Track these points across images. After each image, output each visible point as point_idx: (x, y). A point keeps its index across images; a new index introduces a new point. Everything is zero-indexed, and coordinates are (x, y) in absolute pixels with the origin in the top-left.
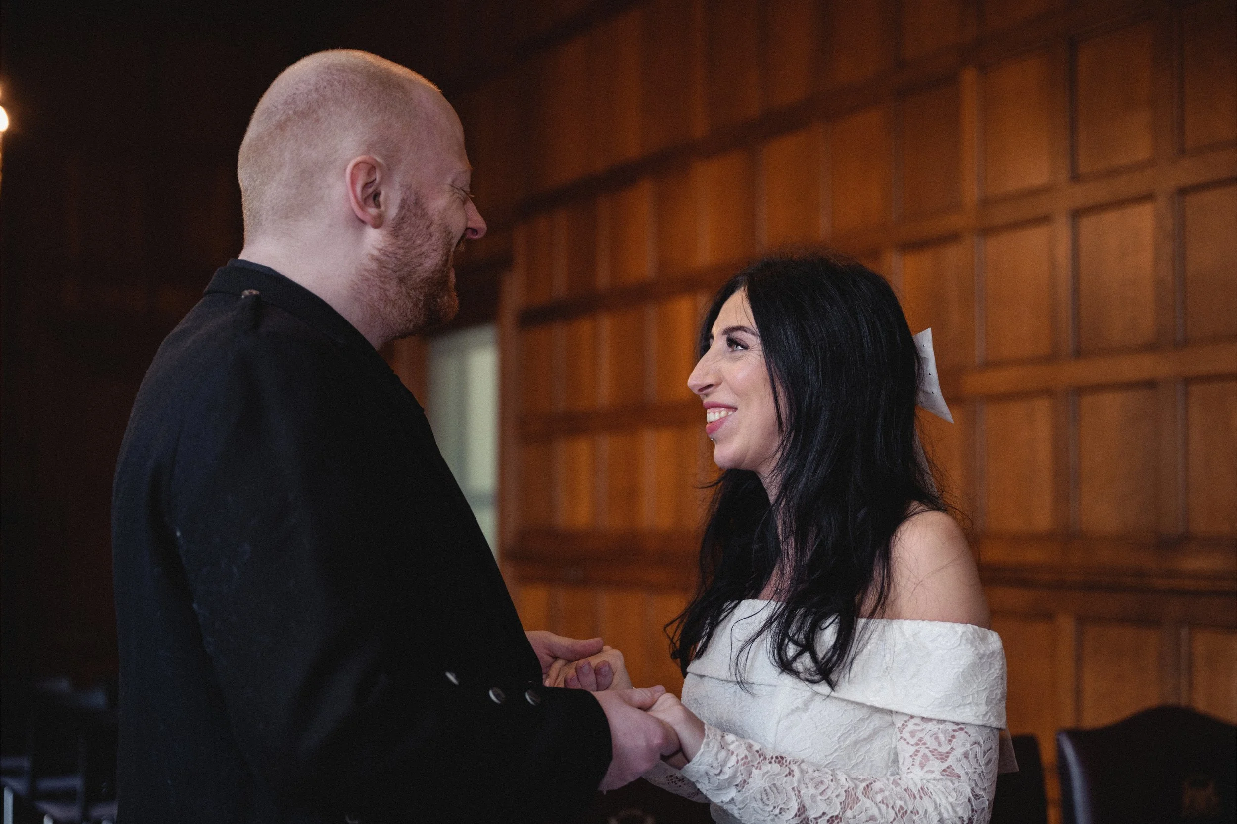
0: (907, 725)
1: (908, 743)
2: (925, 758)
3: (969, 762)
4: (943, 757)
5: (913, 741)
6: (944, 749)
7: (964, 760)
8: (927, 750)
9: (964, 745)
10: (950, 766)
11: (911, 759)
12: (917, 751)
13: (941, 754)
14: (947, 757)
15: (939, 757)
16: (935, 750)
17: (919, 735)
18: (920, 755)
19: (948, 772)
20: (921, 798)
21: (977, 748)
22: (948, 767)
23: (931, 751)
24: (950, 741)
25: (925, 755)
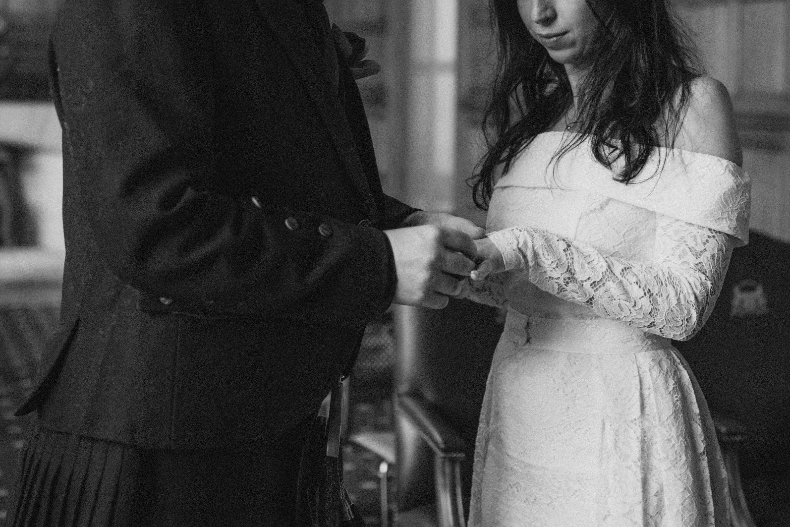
0: (671, 226)
1: (672, 239)
3: (713, 262)
4: (697, 255)
5: (675, 238)
6: (700, 248)
8: (686, 247)
9: (713, 249)
10: (701, 261)
11: (673, 251)
12: (679, 246)
14: (700, 255)
15: (695, 254)
16: (693, 248)
17: (682, 234)
18: (680, 249)
19: (699, 268)
20: (666, 286)
21: (720, 253)
22: (700, 263)
23: (690, 248)
24: (704, 244)
25: (684, 250)
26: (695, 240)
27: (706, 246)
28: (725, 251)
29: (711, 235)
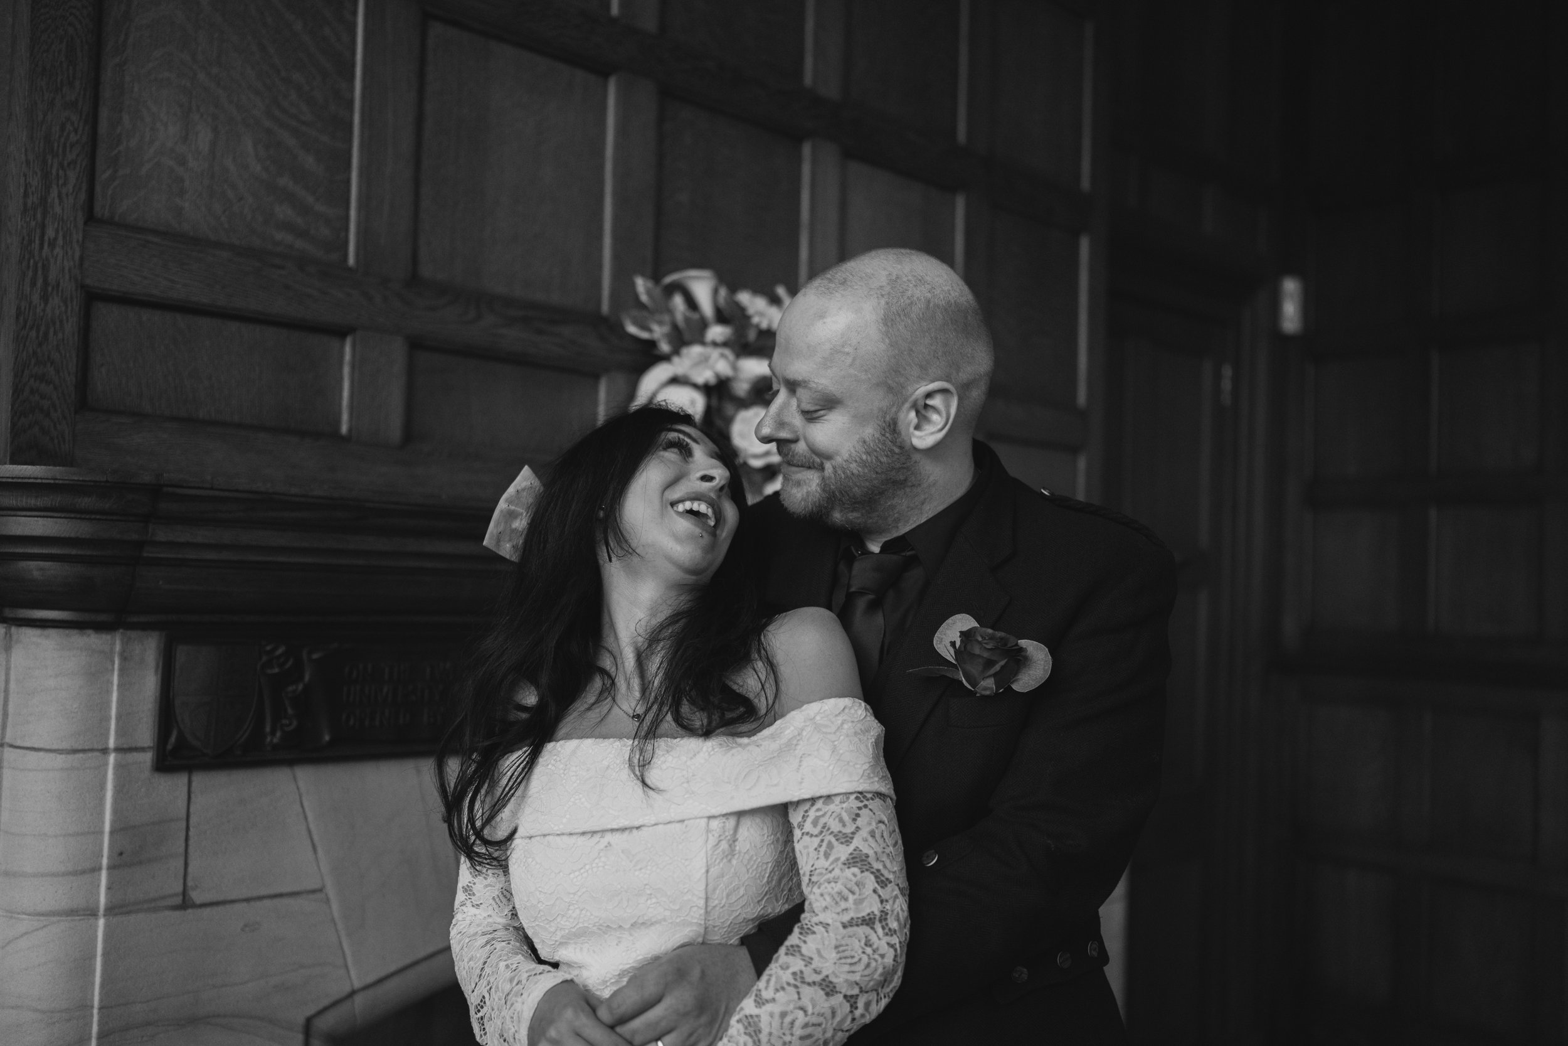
0: (808, 816)
1: (812, 836)
2: (830, 846)
3: (876, 841)
4: (849, 840)
5: (816, 831)
6: (849, 830)
7: (870, 839)
8: (831, 836)
9: (869, 824)
10: (857, 847)
11: (816, 853)
12: (822, 841)
13: (845, 835)
14: (852, 838)
15: (843, 840)
16: (840, 832)
17: (822, 821)
18: (825, 844)
21: (882, 826)
22: (854, 852)
23: (835, 836)
24: (854, 820)
25: (830, 843)
26: (841, 820)
27: (857, 822)
28: (888, 822)
29: (861, 805)
